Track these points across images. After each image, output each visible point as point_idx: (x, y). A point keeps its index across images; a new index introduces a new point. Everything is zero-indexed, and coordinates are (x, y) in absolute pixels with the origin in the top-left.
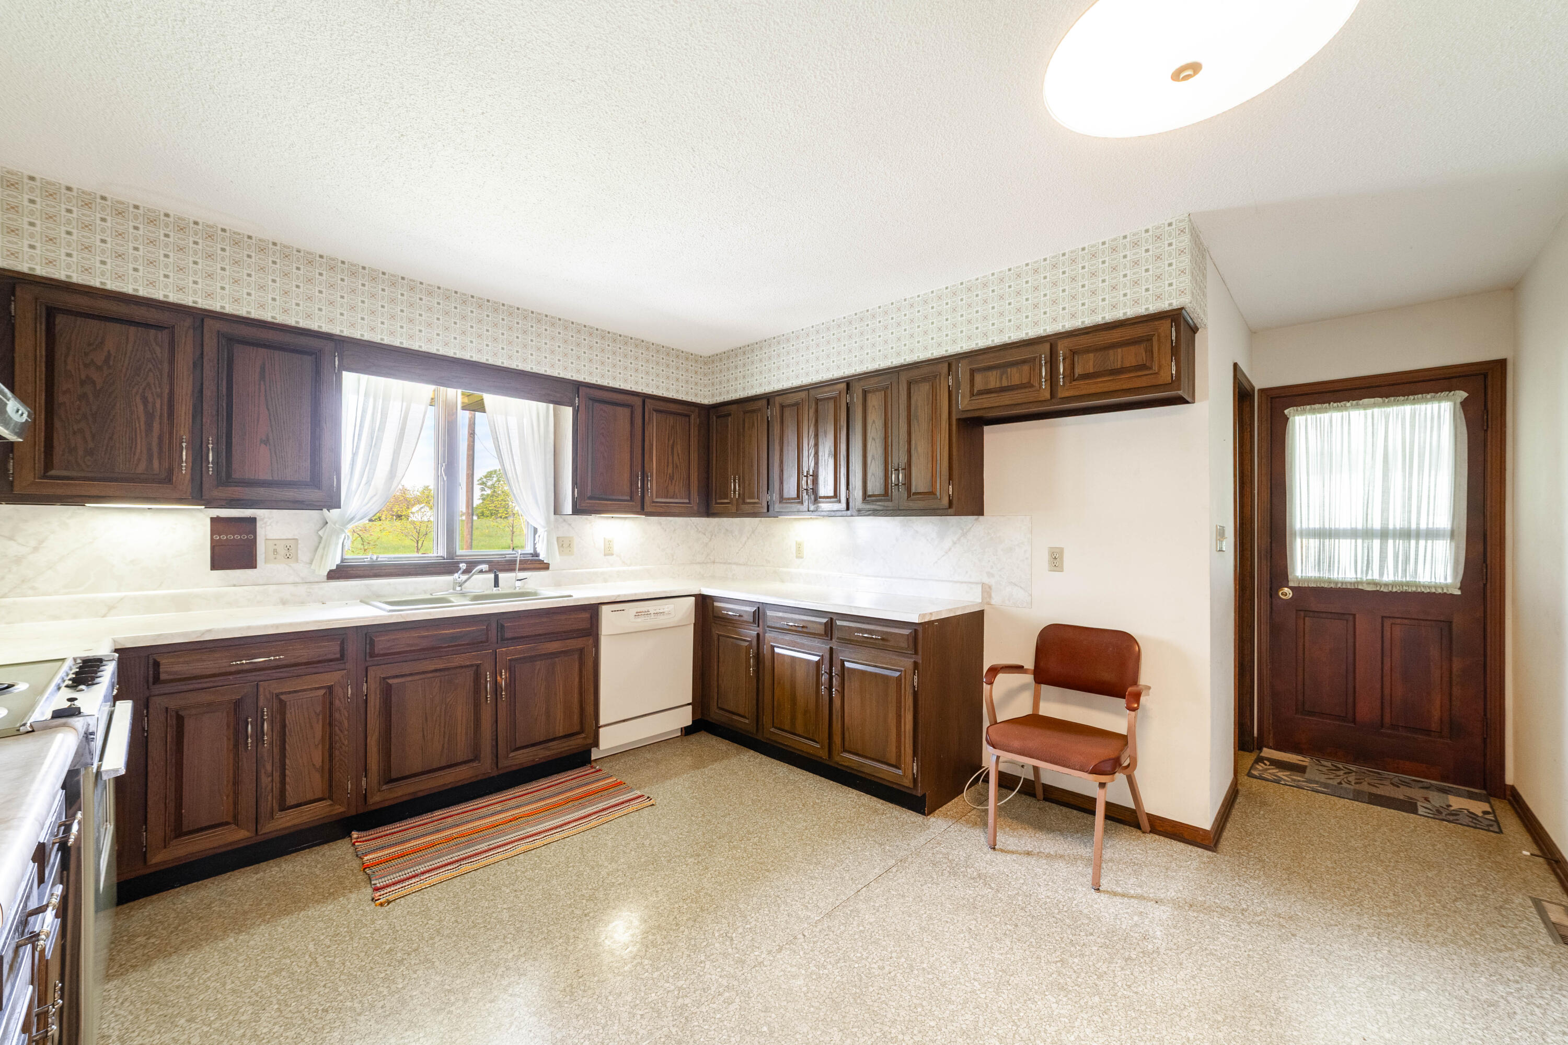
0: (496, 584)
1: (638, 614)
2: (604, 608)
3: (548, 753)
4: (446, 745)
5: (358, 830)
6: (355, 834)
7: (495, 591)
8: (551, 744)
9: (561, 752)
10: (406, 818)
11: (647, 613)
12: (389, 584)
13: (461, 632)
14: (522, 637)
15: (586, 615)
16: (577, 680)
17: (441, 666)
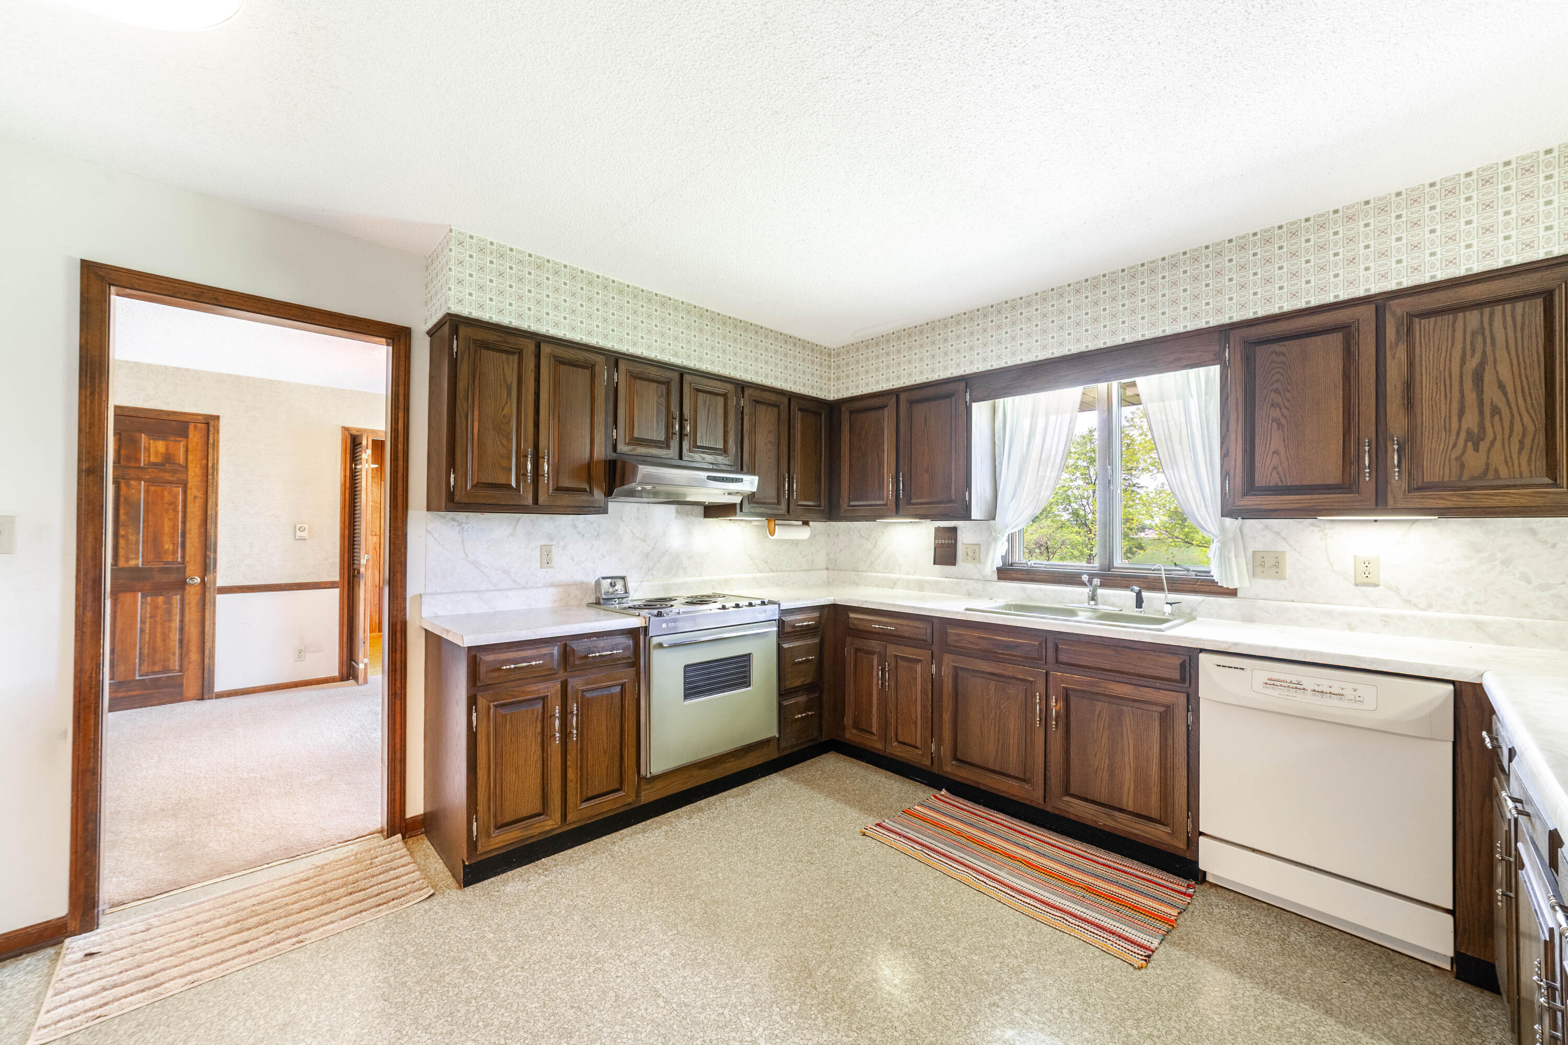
0: (1139, 603)
1: (1272, 683)
2: (1202, 656)
3: (1112, 823)
4: (1000, 752)
5: (947, 790)
6: (944, 792)
7: (1136, 612)
8: (1116, 813)
9: (1137, 835)
10: (980, 804)
11: (1298, 687)
12: (1041, 590)
13: (1014, 642)
14: (1079, 666)
15: (1176, 661)
16: (1156, 748)
17: (997, 671)
